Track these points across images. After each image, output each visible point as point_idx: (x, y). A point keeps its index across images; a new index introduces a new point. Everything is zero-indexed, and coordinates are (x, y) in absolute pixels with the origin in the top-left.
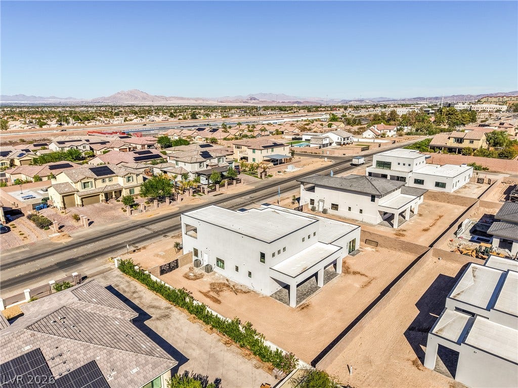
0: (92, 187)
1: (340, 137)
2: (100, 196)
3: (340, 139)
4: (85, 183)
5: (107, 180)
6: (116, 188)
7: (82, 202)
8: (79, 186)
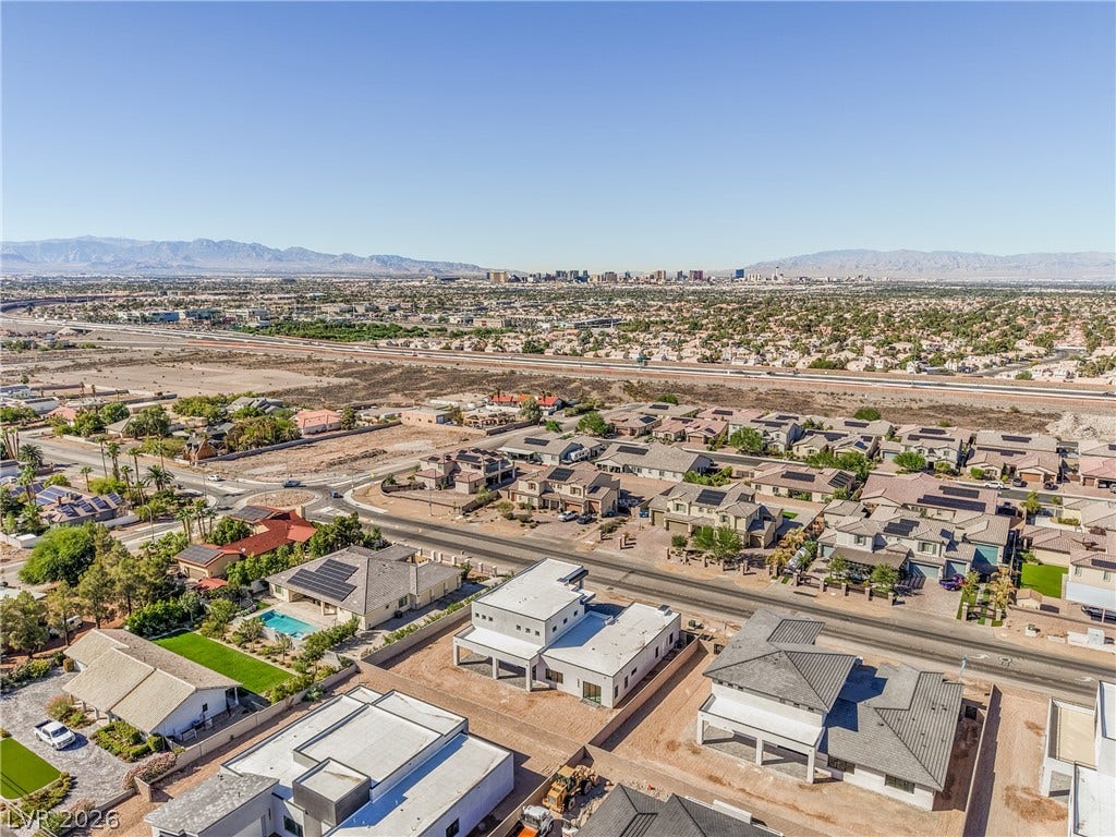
6: (708, 524)
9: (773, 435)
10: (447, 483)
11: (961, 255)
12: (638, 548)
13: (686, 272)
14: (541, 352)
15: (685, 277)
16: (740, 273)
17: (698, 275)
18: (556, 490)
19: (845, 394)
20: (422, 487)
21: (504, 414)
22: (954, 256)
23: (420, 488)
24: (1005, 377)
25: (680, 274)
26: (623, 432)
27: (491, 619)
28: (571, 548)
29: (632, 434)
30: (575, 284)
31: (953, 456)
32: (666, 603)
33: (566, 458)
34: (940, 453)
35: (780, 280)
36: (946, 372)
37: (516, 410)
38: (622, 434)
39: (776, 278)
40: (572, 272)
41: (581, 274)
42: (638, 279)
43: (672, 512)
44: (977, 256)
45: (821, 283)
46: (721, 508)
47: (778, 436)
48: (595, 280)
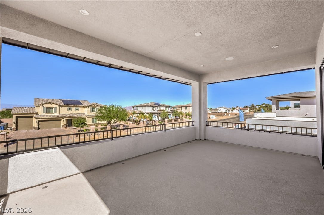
0: (55, 112)
1: (226, 110)
2: (62, 121)
3: (226, 111)
4: (49, 108)
5: (73, 109)
7: (39, 125)
8: (40, 110)
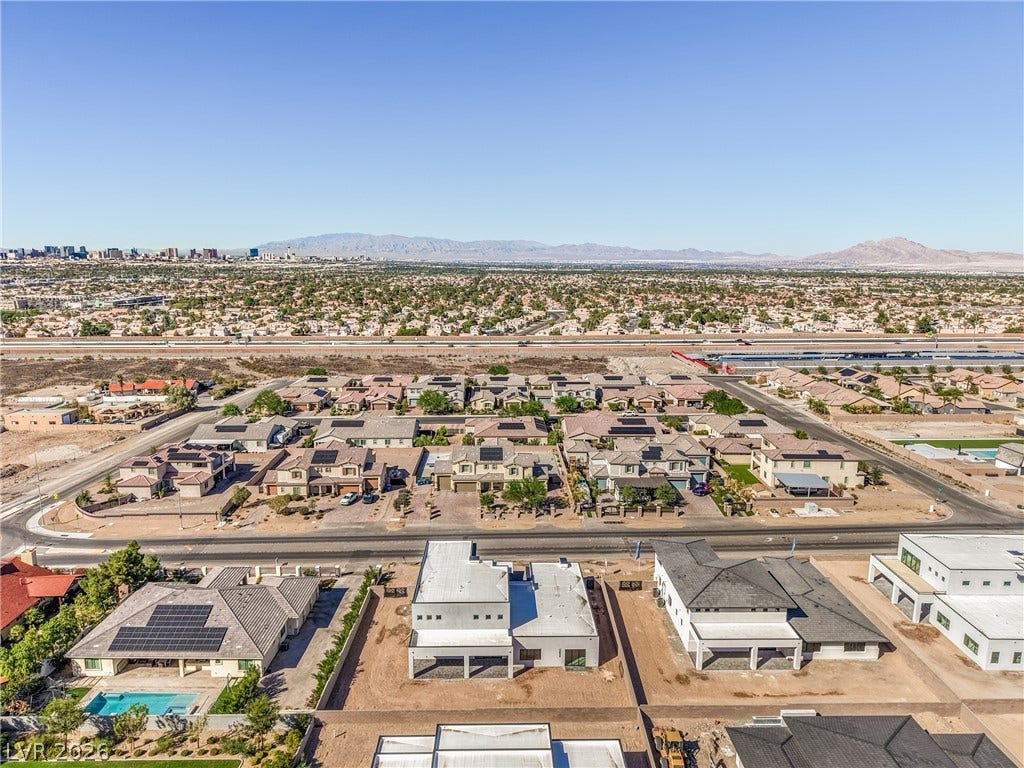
0: (471, 471)
2: (477, 484)
4: (465, 466)
5: (491, 466)
6: (497, 479)
7: (456, 487)
9: (451, 394)
10: (164, 488)
11: (437, 241)
12: (445, 514)
13: (199, 250)
14: (106, 333)
15: (199, 255)
16: (254, 252)
17: (213, 253)
18: (324, 474)
19: (450, 355)
20: (132, 499)
21: (146, 404)
22: (430, 241)
23: (131, 501)
24: (542, 334)
25: (193, 252)
26: (301, 408)
27: (439, 617)
28: (381, 529)
29: (311, 409)
30: (72, 261)
31: (593, 395)
32: (563, 556)
33: (272, 442)
34: (583, 394)
35: (293, 259)
36: (498, 333)
37: (161, 398)
38: (301, 411)
39: (289, 257)
40: (65, 248)
41: (77, 250)
42: (146, 256)
43: (458, 473)
44: (447, 241)
45: (331, 262)
46: (507, 463)
47: (456, 395)
48: (96, 257)
